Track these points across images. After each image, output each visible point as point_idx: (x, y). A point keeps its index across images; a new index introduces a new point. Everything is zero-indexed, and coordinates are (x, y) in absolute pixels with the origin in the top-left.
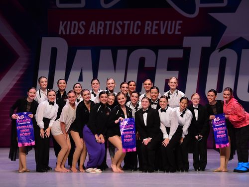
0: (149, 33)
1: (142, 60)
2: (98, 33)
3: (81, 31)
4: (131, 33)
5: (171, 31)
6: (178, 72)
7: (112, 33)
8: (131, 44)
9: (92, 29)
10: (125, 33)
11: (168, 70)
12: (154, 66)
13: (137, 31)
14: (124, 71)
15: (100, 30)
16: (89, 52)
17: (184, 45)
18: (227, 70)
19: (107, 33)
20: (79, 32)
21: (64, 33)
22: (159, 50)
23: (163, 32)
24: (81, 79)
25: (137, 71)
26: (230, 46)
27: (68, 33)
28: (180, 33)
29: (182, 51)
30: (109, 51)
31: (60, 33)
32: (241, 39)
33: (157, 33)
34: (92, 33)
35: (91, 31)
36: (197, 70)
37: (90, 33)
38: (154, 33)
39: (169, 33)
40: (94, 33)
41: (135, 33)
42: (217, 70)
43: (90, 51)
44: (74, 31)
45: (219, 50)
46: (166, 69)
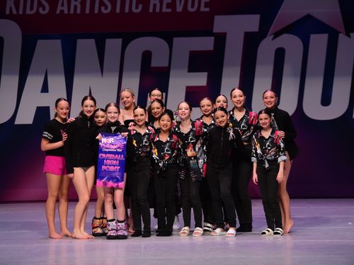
0: (158, 10)
1: (147, 56)
2: (72, 12)
3: (44, 9)
4: (127, 10)
5: (193, 7)
6: (206, 74)
7: (96, 11)
8: (128, 29)
9: (63, 5)
10: (118, 11)
11: (190, 71)
12: (167, 65)
13: (137, 8)
14: (118, 75)
15: (76, 7)
16: (56, 45)
17: (215, 30)
18: (287, 69)
19: (87, 11)
20: (41, 9)
21: (15, 12)
22: (175, 39)
23: (179, 9)
24: (45, 89)
25: (138, 74)
26: (290, 29)
27: (21, 12)
28: (208, 9)
29: (212, 39)
30: (92, 42)
31: (8, 12)
32: (309, 17)
33: (170, 10)
34: (62, 11)
35: (59, 8)
36: (237, 70)
37: (58, 12)
38: (165, 10)
39: (190, 9)
40: (66, 12)
41: (134, 10)
42: (269, 69)
43: (59, 41)
44: (32, 8)
45: (272, 37)
46: (187, 70)
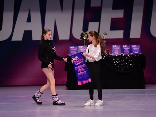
6: (123, 11)
11: (113, 9)
24: (29, 20)
25: (83, 11)
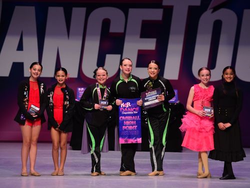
1: (106, 23)
6: (155, 40)
11: (141, 37)
14: (81, 38)
16: (32, 10)
18: (223, 38)
22: (130, 10)
25: (99, 38)
26: (227, 4)
29: (161, 10)
36: (181, 38)
45: (212, 10)
46: (139, 36)
